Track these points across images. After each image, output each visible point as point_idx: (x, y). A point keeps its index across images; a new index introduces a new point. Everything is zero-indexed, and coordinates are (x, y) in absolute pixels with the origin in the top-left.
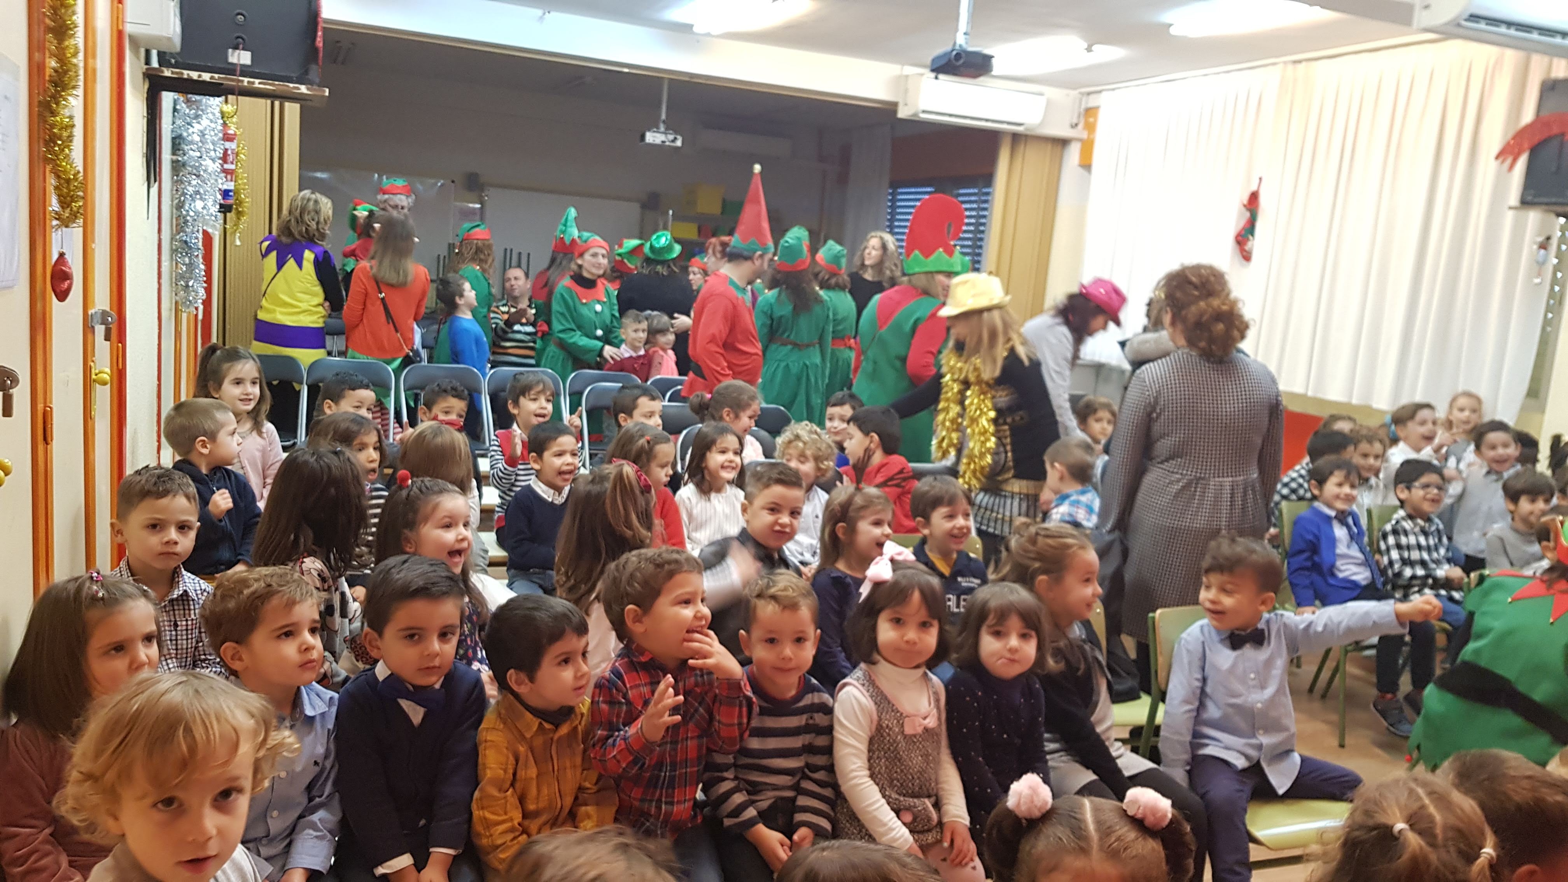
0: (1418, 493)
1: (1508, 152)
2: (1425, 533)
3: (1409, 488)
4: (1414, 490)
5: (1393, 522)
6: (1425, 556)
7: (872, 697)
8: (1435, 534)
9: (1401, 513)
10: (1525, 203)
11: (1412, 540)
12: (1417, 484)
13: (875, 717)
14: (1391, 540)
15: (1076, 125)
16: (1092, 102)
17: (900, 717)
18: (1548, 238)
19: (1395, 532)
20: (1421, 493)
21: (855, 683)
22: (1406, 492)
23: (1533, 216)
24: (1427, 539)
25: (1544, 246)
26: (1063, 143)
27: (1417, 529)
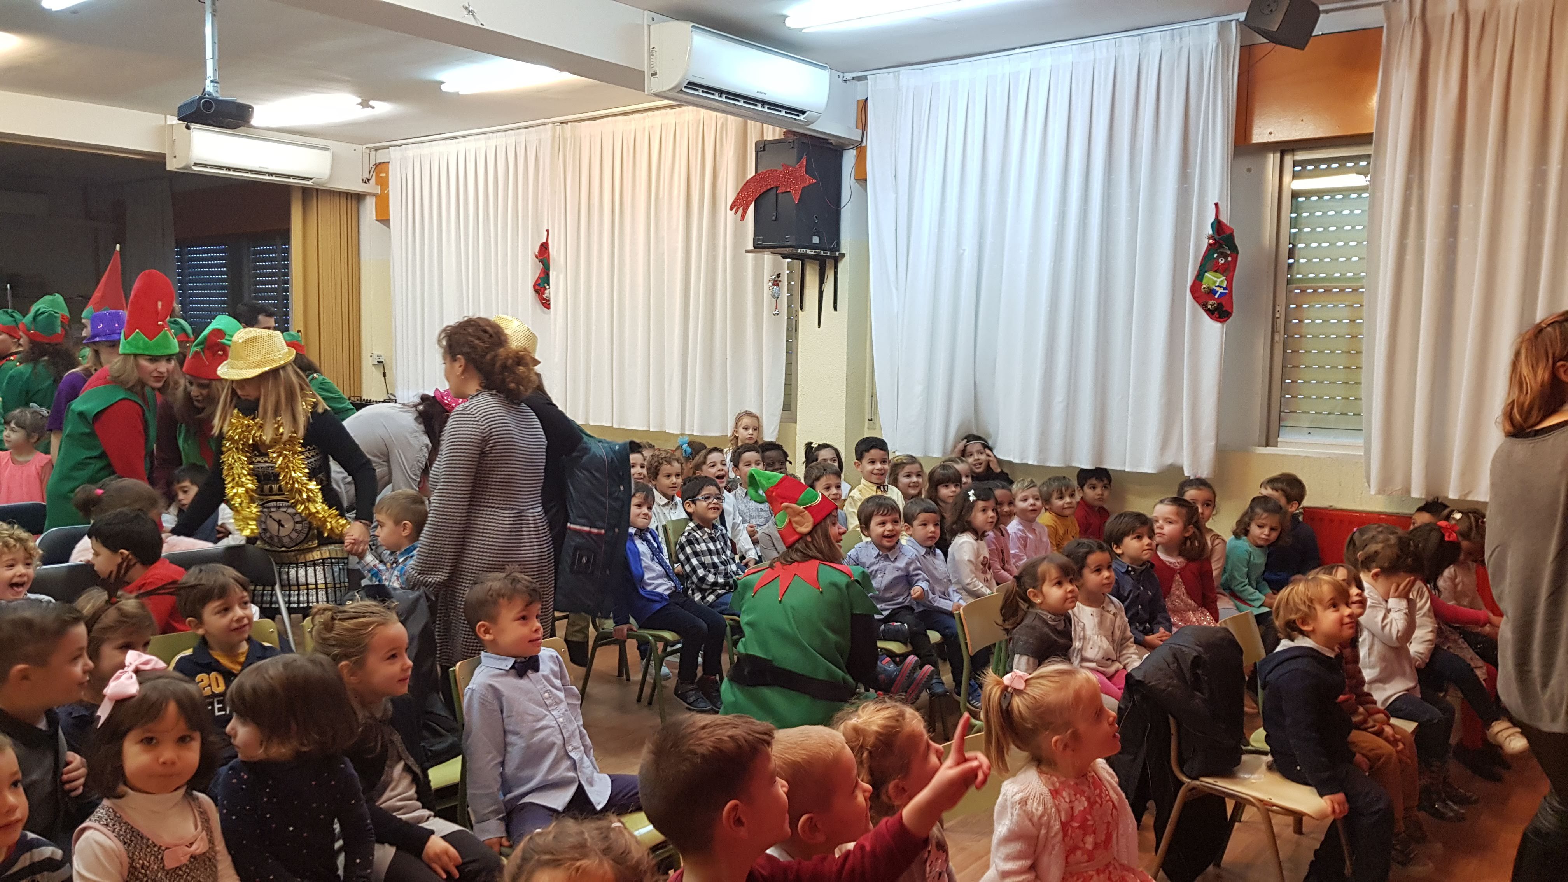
0: (702, 505)
1: (739, 204)
2: (713, 540)
3: (694, 502)
4: (698, 503)
5: (686, 534)
6: (716, 560)
7: (118, 836)
8: (721, 538)
9: (692, 525)
10: (758, 247)
11: (703, 547)
12: (700, 497)
13: (126, 861)
14: (688, 550)
15: (368, 180)
16: (381, 157)
17: (158, 851)
18: (779, 276)
19: (690, 542)
20: (705, 504)
21: (96, 825)
22: (693, 505)
23: (768, 257)
24: (715, 545)
25: (776, 283)
26: (358, 198)
27: (706, 537)
